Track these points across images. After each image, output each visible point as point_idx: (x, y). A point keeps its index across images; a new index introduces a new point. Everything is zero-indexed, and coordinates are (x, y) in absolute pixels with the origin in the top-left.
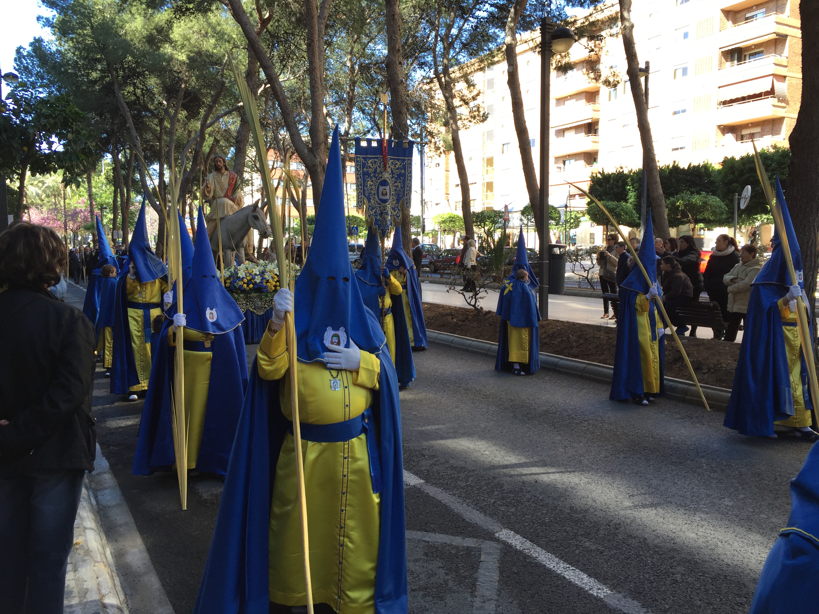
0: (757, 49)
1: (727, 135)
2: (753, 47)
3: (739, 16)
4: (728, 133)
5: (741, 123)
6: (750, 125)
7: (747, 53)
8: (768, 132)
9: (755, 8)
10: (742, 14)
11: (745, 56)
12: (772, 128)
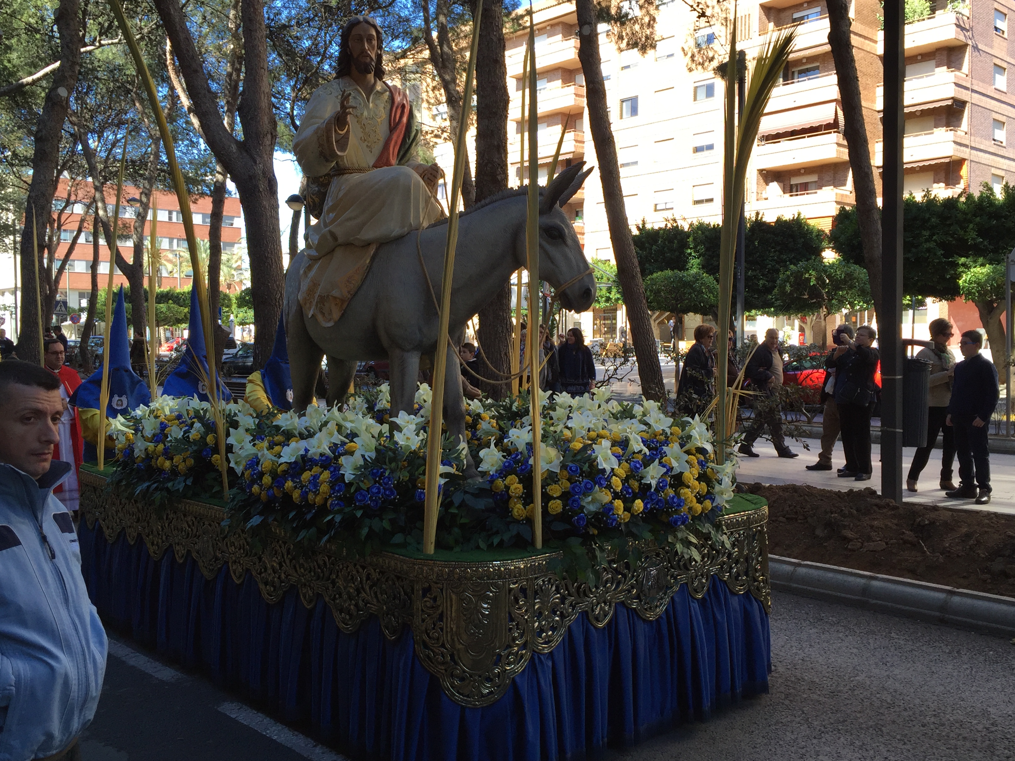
0: (810, 63)
1: (771, 184)
2: (804, 61)
3: (783, 15)
4: (772, 181)
5: (790, 168)
6: (802, 171)
7: (796, 69)
8: (828, 181)
9: (805, 5)
10: (788, 13)
11: (793, 73)
12: (834, 177)
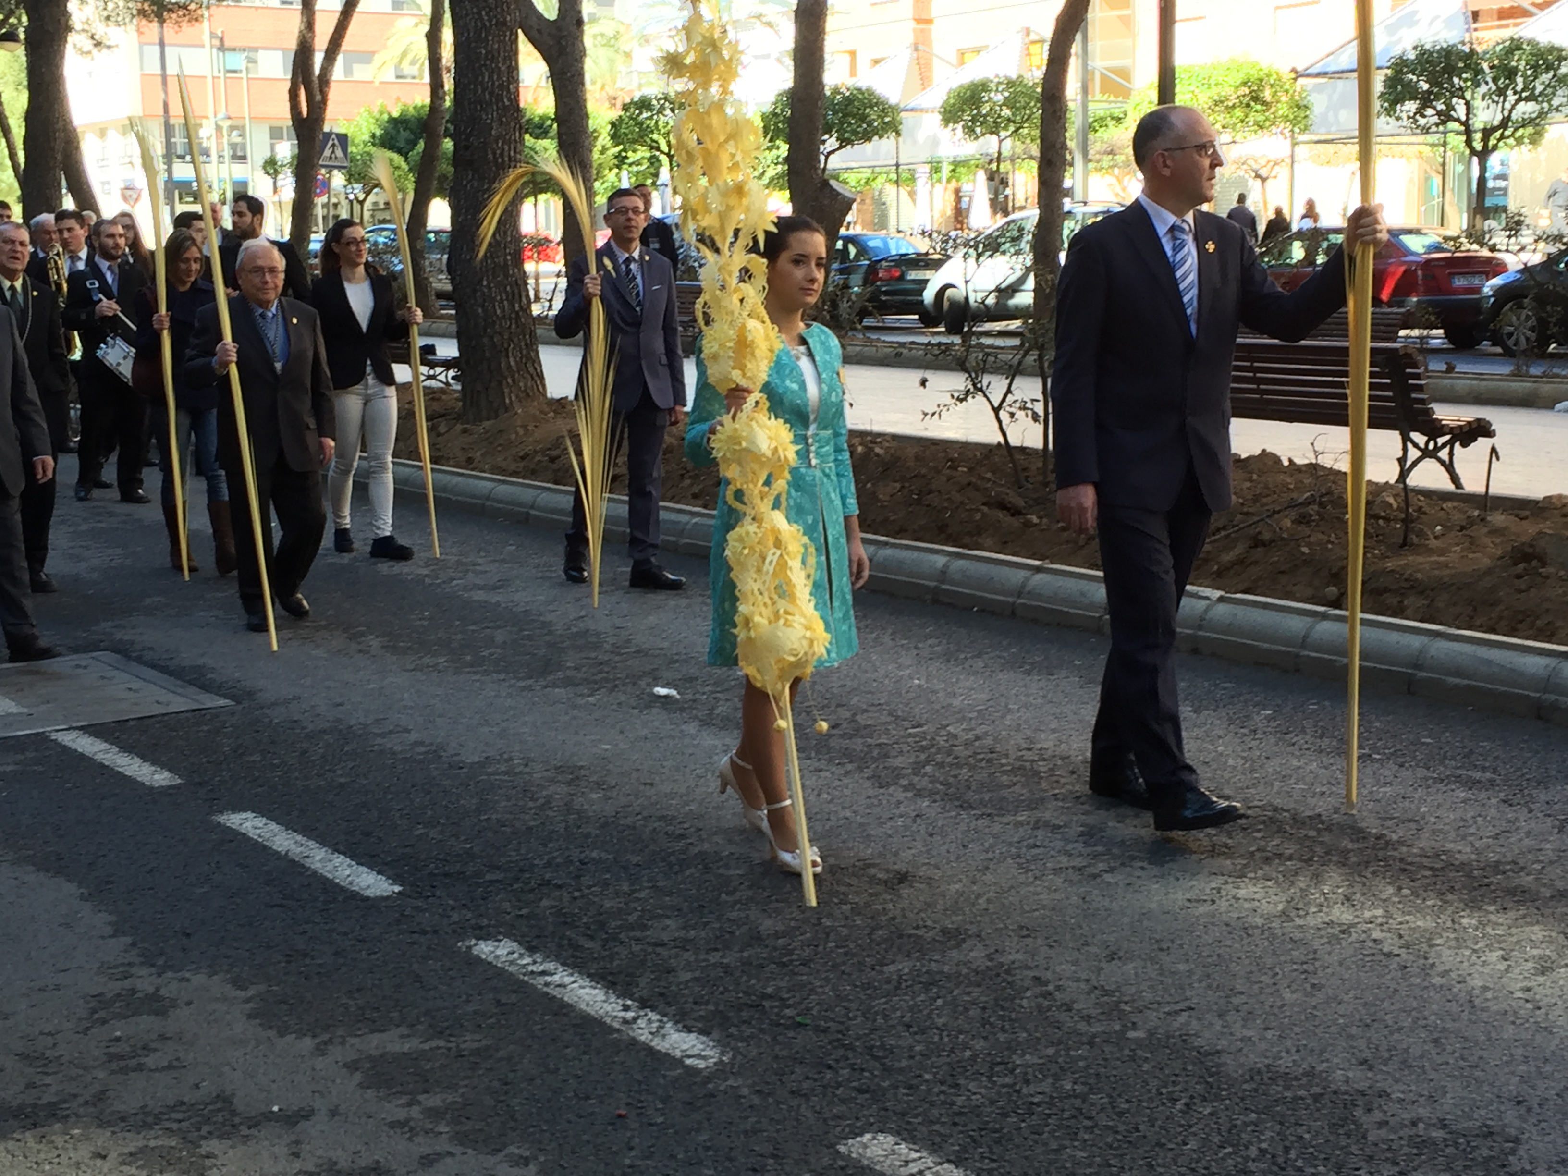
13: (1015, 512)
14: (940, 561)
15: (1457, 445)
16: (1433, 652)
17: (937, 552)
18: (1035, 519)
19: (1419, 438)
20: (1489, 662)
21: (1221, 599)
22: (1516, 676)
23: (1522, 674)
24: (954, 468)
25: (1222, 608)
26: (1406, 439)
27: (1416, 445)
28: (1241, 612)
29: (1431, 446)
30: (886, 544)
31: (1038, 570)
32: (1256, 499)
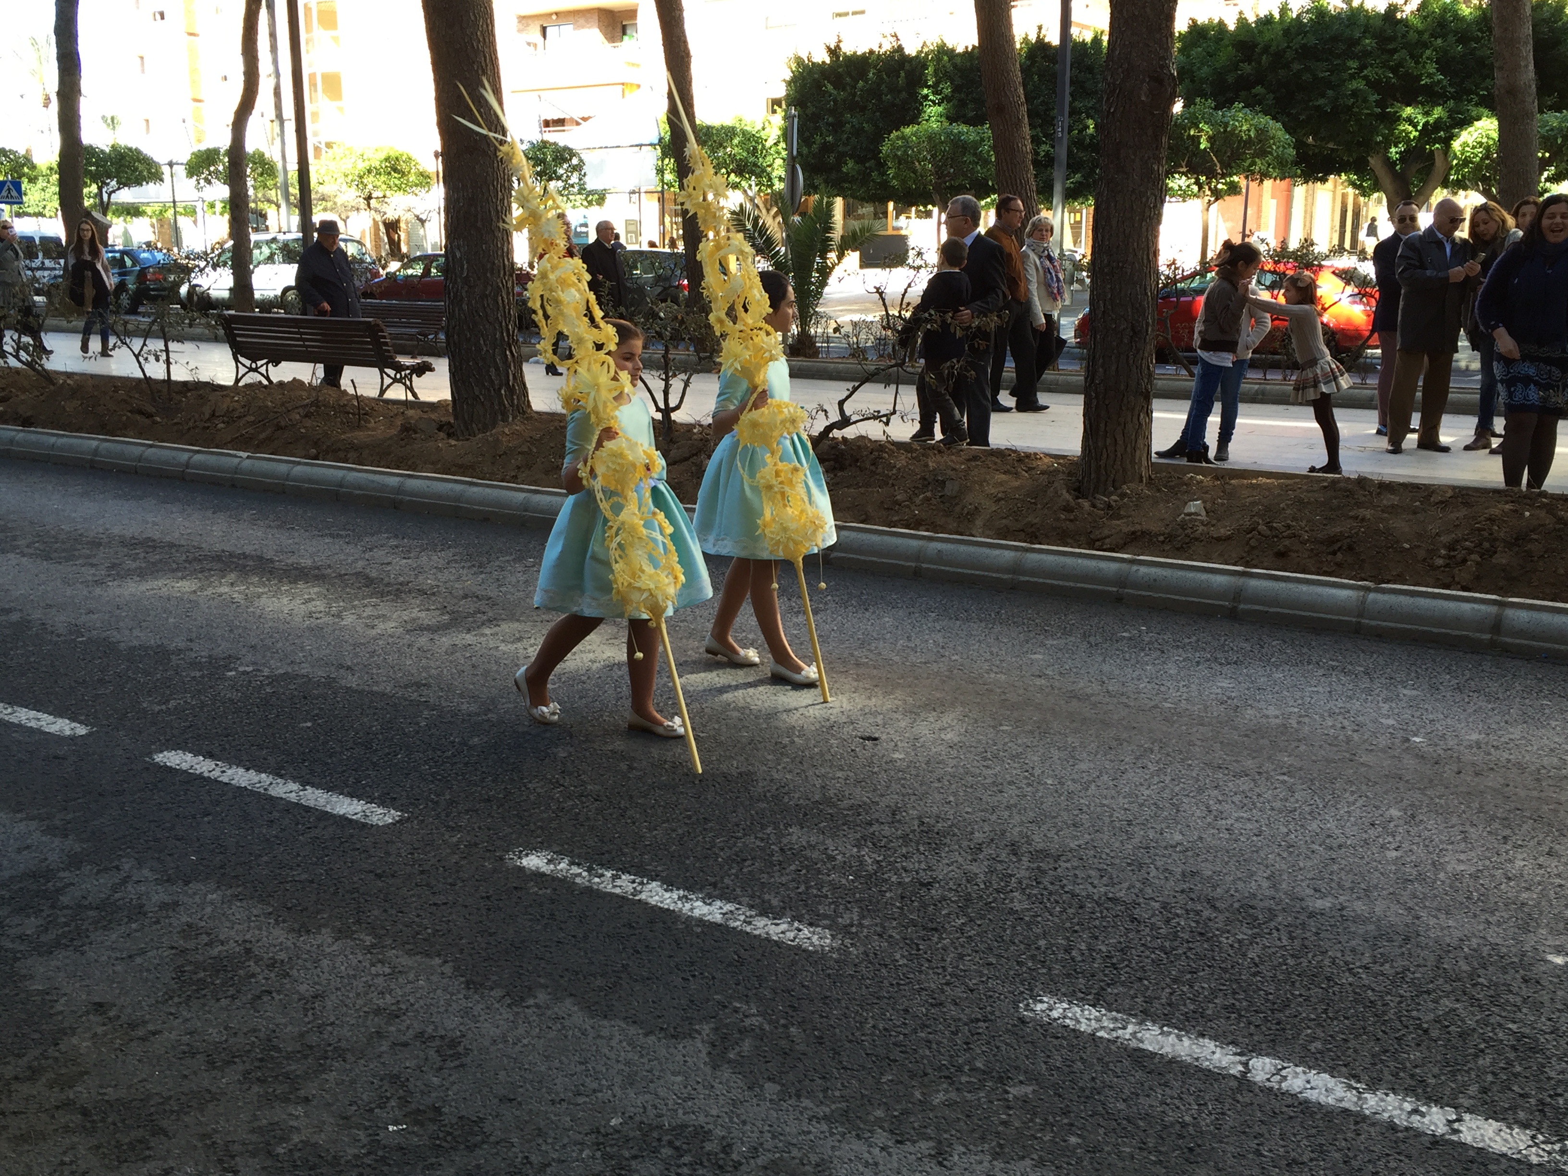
13: (149, 416)
14: (94, 443)
15: (414, 376)
16: (348, 478)
17: (94, 439)
18: (158, 419)
19: (392, 373)
20: (373, 481)
21: (248, 457)
22: (384, 487)
23: (387, 486)
24: (116, 391)
25: (248, 461)
26: (382, 372)
27: (389, 376)
28: (257, 463)
29: (398, 376)
30: (63, 435)
31: (151, 446)
32: (283, 404)
